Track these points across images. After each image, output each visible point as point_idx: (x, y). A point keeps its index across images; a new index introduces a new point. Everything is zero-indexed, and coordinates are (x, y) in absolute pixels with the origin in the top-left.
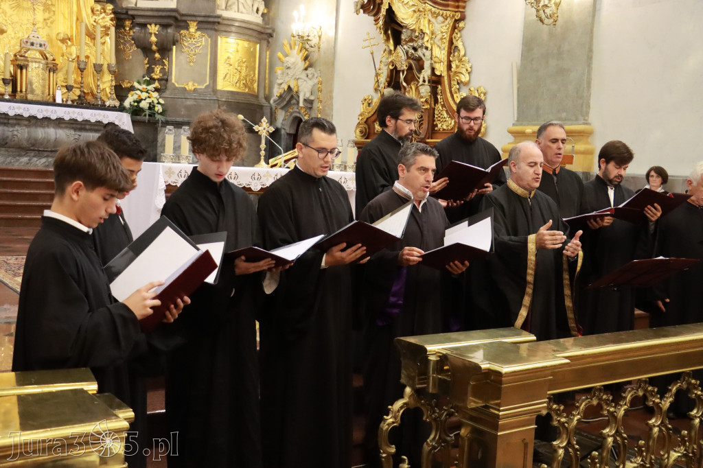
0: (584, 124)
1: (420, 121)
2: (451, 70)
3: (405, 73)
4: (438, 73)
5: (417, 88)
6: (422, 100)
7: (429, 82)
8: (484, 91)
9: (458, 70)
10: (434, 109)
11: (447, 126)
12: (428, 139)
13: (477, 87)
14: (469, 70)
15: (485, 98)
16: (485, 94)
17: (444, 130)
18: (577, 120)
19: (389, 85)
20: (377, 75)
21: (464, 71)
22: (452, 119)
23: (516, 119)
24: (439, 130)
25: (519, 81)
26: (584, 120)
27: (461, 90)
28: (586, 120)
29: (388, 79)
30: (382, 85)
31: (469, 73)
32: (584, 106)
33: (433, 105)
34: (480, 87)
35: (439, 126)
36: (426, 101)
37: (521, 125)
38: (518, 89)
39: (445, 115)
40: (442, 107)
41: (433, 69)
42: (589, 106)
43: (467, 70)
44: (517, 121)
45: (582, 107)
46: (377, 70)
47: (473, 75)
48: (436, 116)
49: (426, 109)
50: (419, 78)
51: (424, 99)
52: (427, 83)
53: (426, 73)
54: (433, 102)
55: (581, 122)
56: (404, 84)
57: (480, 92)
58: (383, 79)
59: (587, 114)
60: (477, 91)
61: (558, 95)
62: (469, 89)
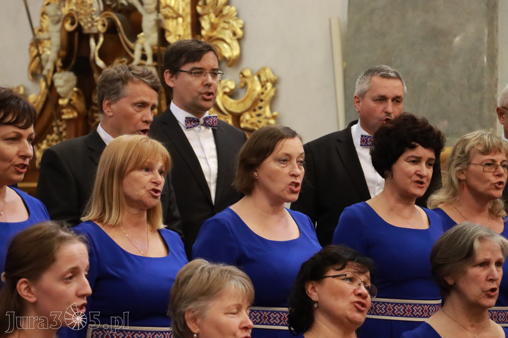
2: (199, 33)
3: (101, 39)
4: (171, 39)
7: (155, 58)
8: (271, 76)
9: (215, 34)
13: (257, 68)
14: (240, 33)
15: (276, 92)
16: (275, 83)
19: (65, 66)
20: (37, 43)
21: (227, 35)
25: (345, 56)
29: (63, 53)
30: (49, 66)
31: (239, 40)
34: (264, 69)
38: (346, 73)
41: (162, 32)
43: (234, 34)
46: (36, 31)
47: (247, 44)
50: (133, 51)
52: (150, 61)
53: (147, 40)
56: (100, 63)
57: (263, 79)
58: (51, 52)
60: (259, 76)
61: (429, 84)
62: (242, 73)
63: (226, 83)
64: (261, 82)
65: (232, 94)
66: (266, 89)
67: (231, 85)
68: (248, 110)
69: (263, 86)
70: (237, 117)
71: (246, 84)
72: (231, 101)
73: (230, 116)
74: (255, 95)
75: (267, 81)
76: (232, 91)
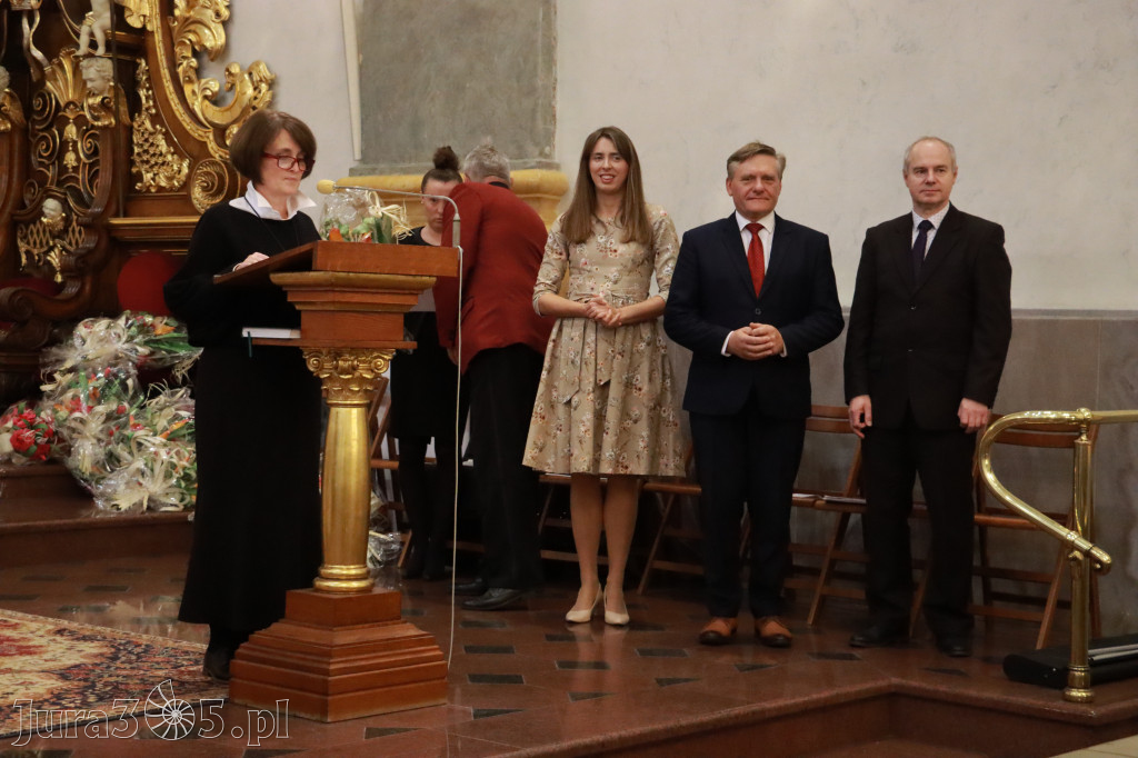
0: (541, 166)
1: (92, 165)
2: (171, 13)
3: (37, 19)
4: (134, 21)
5: (77, 70)
6: (91, 101)
8: (267, 74)
9: (192, 14)
10: (130, 130)
11: (170, 179)
12: (117, 215)
13: (247, 63)
14: (225, 13)
15: (273, 97)
16: (271, 84)
17: (161, 189)
18: (521, 154)
21: (208, 16)
22: (182, 158)
23: (358, 156)
24: (148, 190)
25: (361, 46)
26: (542, 154)
27: (205, 73)
28: (547, 156)
31: (225, 24)
32: (539, 115)
33: (125, 118)
34: (257, 64)
35: (148, 177)
36: (104, 105)
37: (372, 172)
38: (363, 70)
39: (163, 146)
40: (154, 126)
41: (118, 10)
42: (554, 116)
43: (218, 15)
44: (364, 160)
45: (533, 119)
47: (235, 28)
48: (136, 150)
49: (105, 128)
51: (99, 99)
52: (102, 50)
53: (98, 22)
54: (123, 109)
55: (533, 162)
56: (37, 54)
57: (256, 78)
59: (549, 137)
60: (250, 74)
61: (468, 85)
62: (227, 70)
63: (207, 83)
64: (253, 83)
65: (215, 100)
66: (260, 92)
67: (215, 86)
68: (234, 122)
69: (255, 89)
70: (220, 132)
71: (233, 85)
72: (215, 108)
73: (212, 129)
74: (245, 100)
75: (261, 81)
76: (214, 94)
